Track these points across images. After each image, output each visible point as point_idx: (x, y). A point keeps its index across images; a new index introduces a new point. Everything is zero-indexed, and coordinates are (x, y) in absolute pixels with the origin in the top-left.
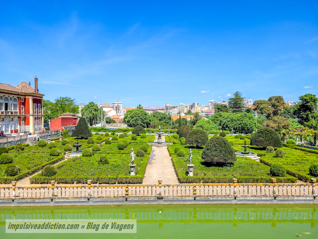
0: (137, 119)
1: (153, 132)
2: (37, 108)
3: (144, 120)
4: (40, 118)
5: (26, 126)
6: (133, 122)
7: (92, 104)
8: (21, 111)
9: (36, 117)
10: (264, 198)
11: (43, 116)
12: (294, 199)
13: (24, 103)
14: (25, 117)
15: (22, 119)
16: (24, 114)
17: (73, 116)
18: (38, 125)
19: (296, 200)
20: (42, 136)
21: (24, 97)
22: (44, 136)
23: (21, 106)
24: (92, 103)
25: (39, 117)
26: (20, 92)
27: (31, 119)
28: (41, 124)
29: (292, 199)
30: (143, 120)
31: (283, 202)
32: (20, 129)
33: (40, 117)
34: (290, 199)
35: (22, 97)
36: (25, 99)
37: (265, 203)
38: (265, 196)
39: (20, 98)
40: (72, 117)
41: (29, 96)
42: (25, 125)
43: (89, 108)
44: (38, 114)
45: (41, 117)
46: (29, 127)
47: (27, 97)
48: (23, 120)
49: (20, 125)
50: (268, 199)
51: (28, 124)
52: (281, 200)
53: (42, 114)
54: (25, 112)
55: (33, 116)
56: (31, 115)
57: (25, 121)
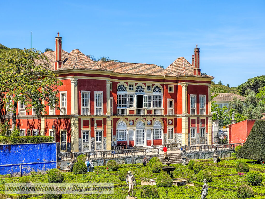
2: (198, 102)
4: (203, 120)
5: (178, 135)
8: (168, 108)
9: (195, 118)
11: (210, 116)
13: (175, 95)
14: (176, 119)
15: (171, 121)
16: (173, 114)
18: (198, 132)
20: (193, 153)
21: (175, 84)
22: (196, 153)
23: (168, 100)
25: (201, 118)
26: (166, 76)
27: (184, 121)
28: (207, 131)
32: (165, 139)
33: (204, 118)
35: (170, 85)
36: (176, 87)
39: (167, 85)
41: (181, 81)
42: (175, 132)
44: (198, 113)
45: (207, 119)
46: (180, 135)
47: (179, 84)
48: (172, 124)
49: (165, 132)
51: (180, 132)
53: (210, 112)
54: (176, 110)
55: (186, 116)
56: (183, 116)
57: (175, 127)
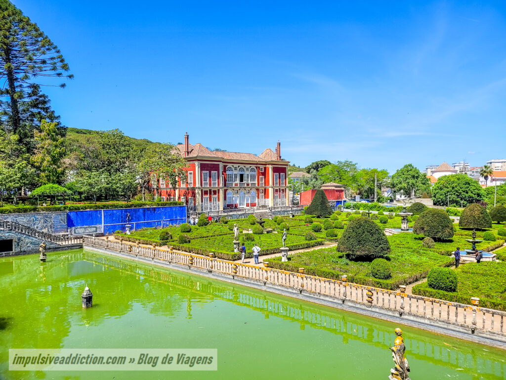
0: (448, 192)
1: (456, 214)
2: (280, 178)
3: (463, 193)
4: (283, 190)
5: (266, 200)
6: (441, 197)
7: (409, 168)
8: (260, 182)
9: (278, 188)
10: (290, 290)
11: (288, 187)
12: (320, 298)
13: (264, 174)
14: (265, 189)
15: (262, 190)
17: (336, 187)
18: (280, 198)
19: (323, 300)
21: (265, 166)
22: (279, 212)
23: (260, 177)
24: (410, 165)
25: (282, 188)
26: (258, 161)
27: (271, 191)
28: (285, 197)
29: (318, 297)
30: (460, 193)
31: (308, 299)
32: (259, 203)
33: (284, 188)
34: (316, 297)
35: (261, 167)
36: (265, 168)
37: (291, 295)
38: (293, 288)
39: (259, 167)
40: (334, 188)
41: (269, 164)
42: (265, 198)
43: (403, 174)
44: (280, 185)
45: (285, 189)
46: (268, 200)
47: (267, 166)
48: (263, 192)
49: (258, 198)
50: (294, 291)
51: (268, 198)
52: (307, 296)
53: (287, 185)
54: (265, 183)
55: (272, 187)
56: (270, 187)
57: (265, 194)
